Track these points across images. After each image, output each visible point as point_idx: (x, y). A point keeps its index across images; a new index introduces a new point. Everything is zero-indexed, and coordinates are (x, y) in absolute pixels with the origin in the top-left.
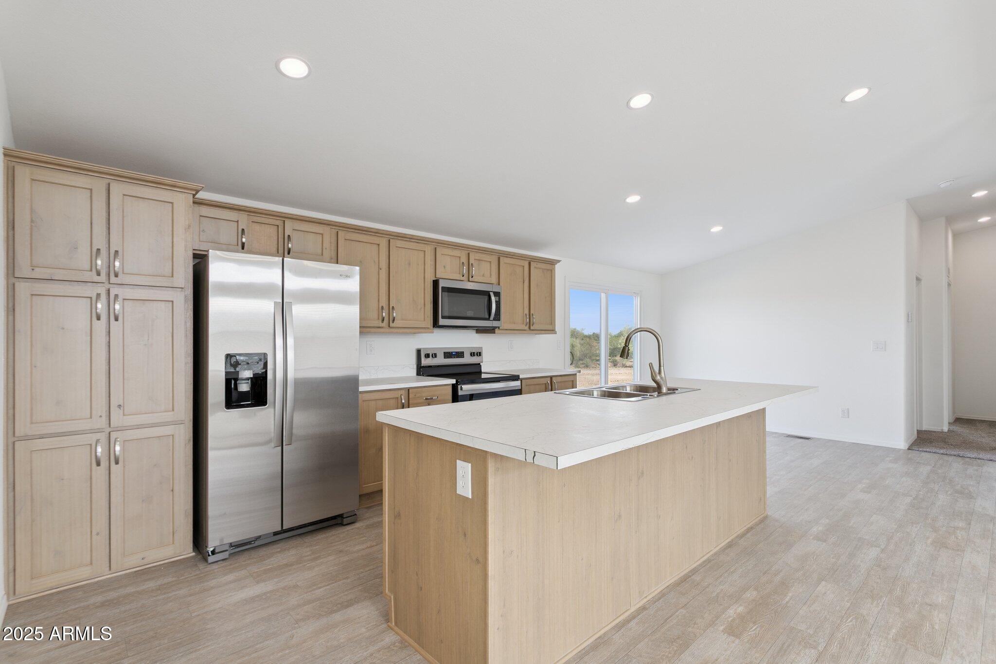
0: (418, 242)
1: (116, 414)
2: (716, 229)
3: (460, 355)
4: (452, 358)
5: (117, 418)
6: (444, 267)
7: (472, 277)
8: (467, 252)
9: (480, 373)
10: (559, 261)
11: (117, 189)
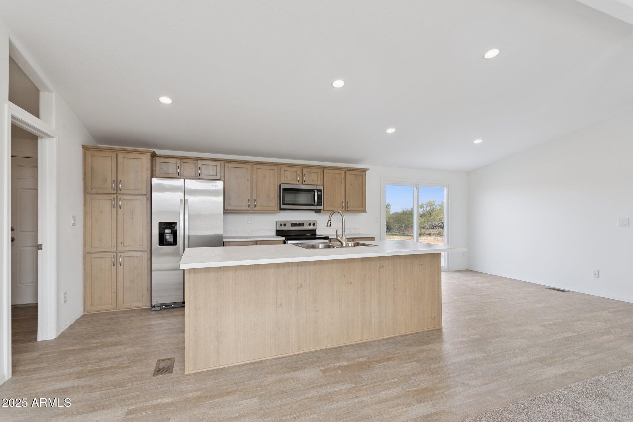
0: (270, 165)
1: (120, 246)
2: (478, 141)
3: (302, 224)
4: (296, 226)
5: (120, 247)
6: (287, 177)
7: (304, 182)
8: (301, 168)
9: (316, 235)
10: (368, 169)
11: (120, 156)
